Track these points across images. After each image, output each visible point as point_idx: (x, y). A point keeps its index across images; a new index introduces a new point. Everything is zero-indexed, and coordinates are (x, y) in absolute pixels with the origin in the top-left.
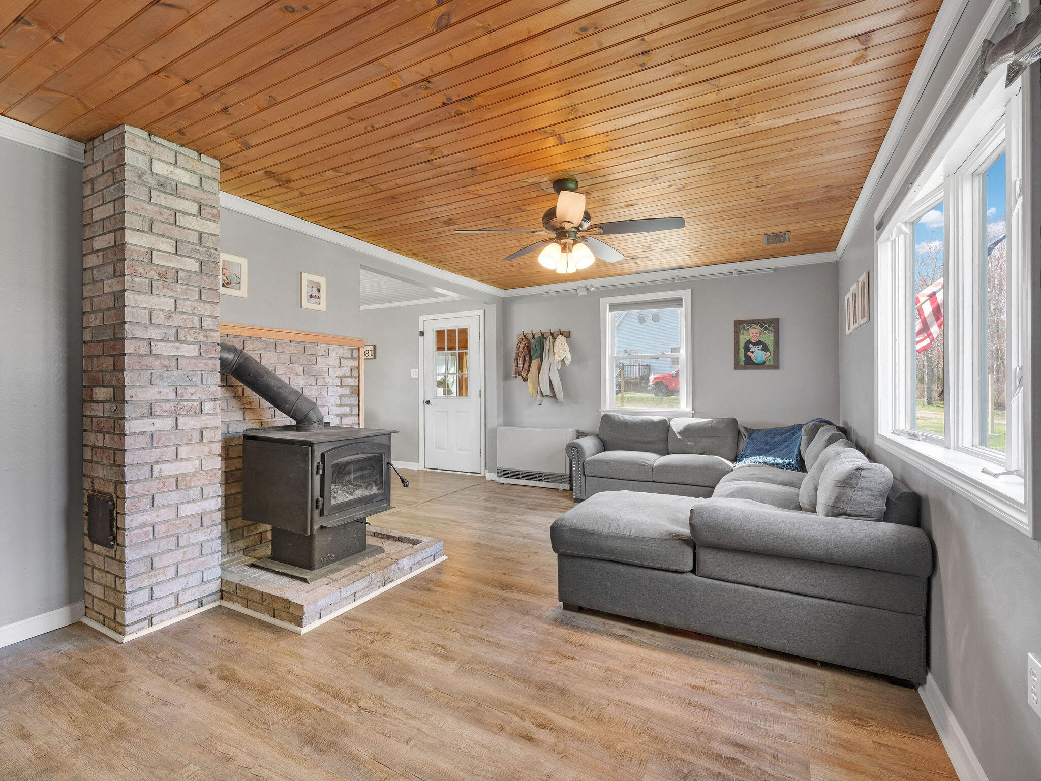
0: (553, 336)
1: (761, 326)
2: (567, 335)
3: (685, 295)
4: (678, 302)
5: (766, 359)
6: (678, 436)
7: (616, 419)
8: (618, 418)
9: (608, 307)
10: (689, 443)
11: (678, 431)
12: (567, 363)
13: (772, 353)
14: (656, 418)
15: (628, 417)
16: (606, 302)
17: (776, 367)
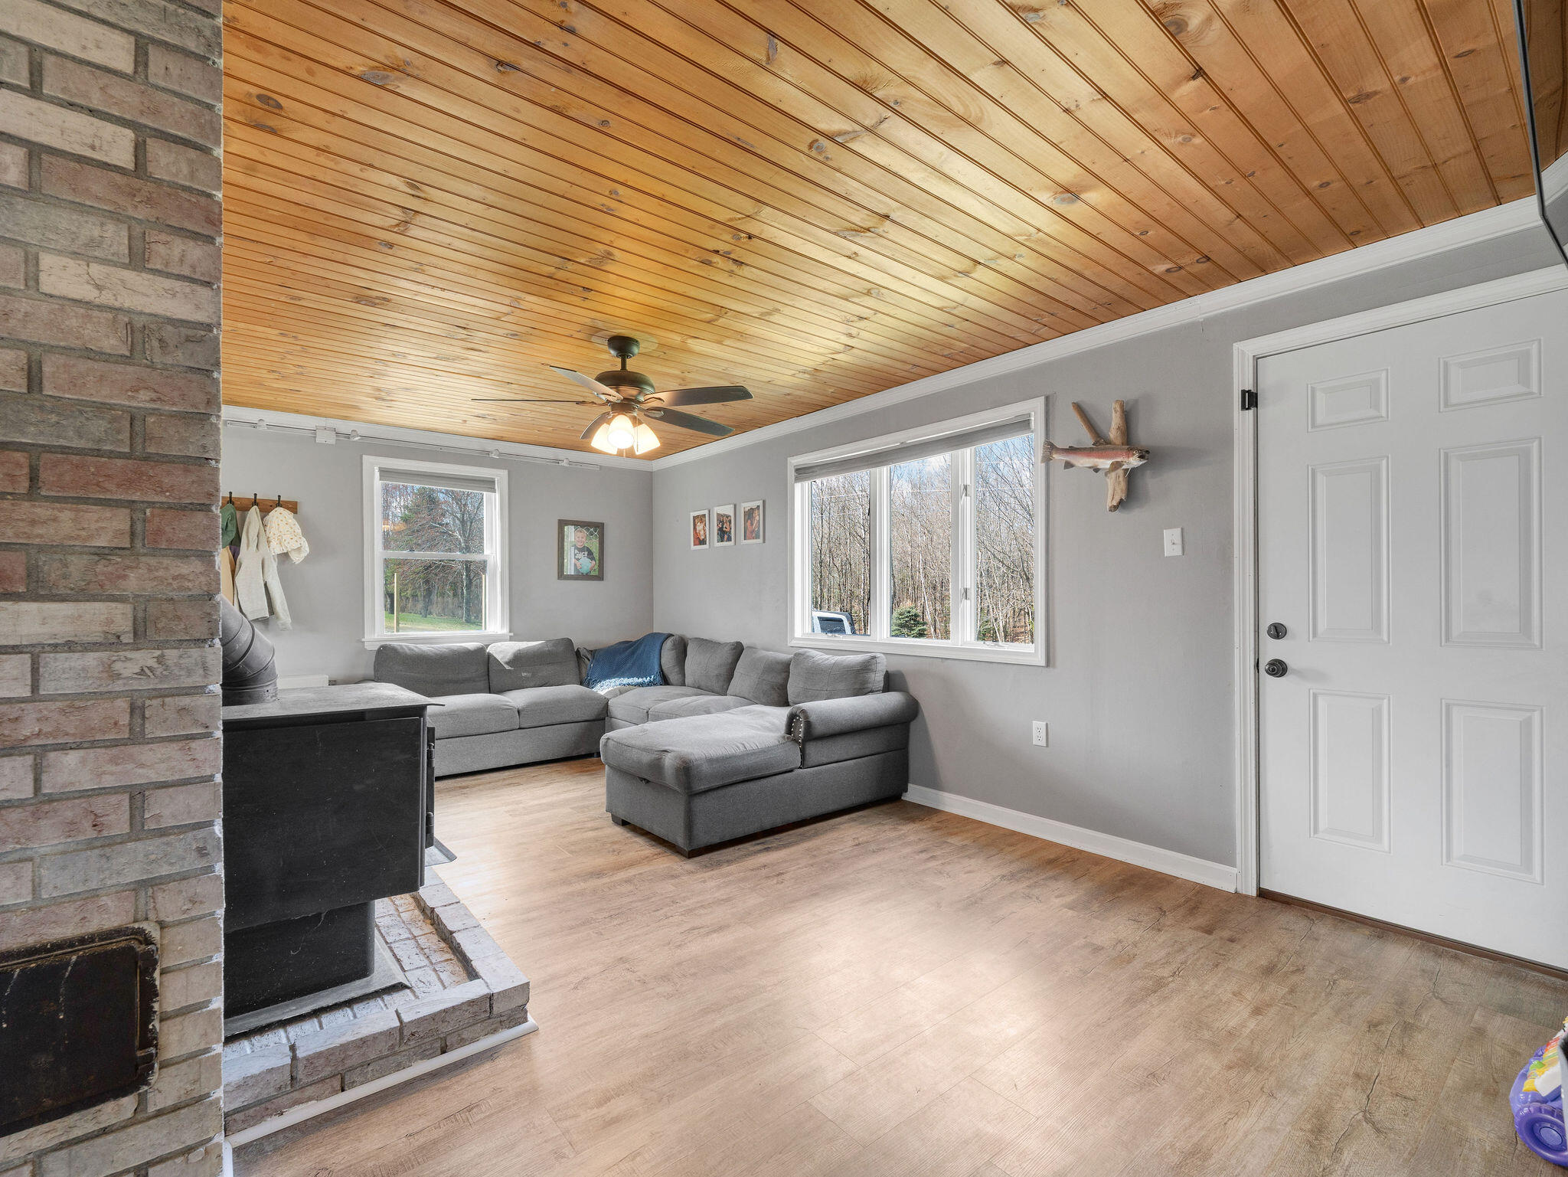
0: (266, 507)
1: (588, 530)
2: (293, 507)
3: (500, 476)
4: (489, 484)
5: (591, 569)
6: (507, 667)
7: (408, 651)
8: (410, 649)
9: (377, 474)
10: (524, 674)
11: (506, 660)
12: (297, 558)
13: (597, 562)
14: (471, 645)
15: (425, 648)
16: (372, 465)
17: (600, 577)
